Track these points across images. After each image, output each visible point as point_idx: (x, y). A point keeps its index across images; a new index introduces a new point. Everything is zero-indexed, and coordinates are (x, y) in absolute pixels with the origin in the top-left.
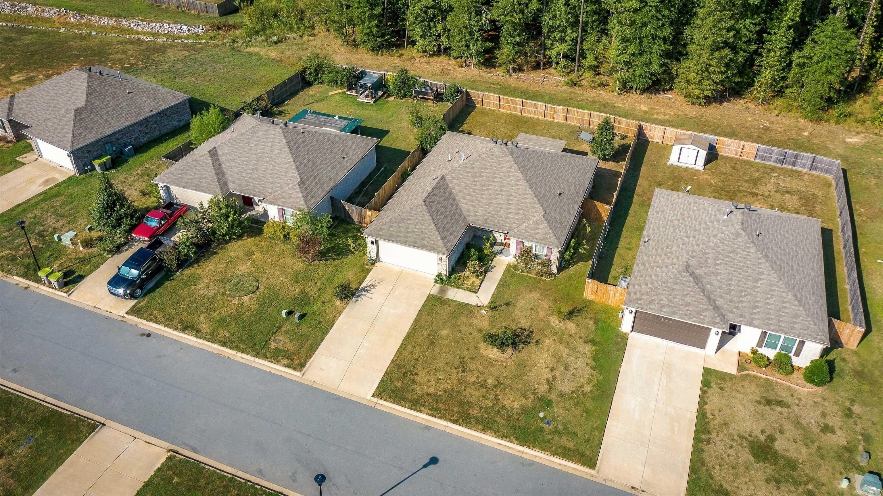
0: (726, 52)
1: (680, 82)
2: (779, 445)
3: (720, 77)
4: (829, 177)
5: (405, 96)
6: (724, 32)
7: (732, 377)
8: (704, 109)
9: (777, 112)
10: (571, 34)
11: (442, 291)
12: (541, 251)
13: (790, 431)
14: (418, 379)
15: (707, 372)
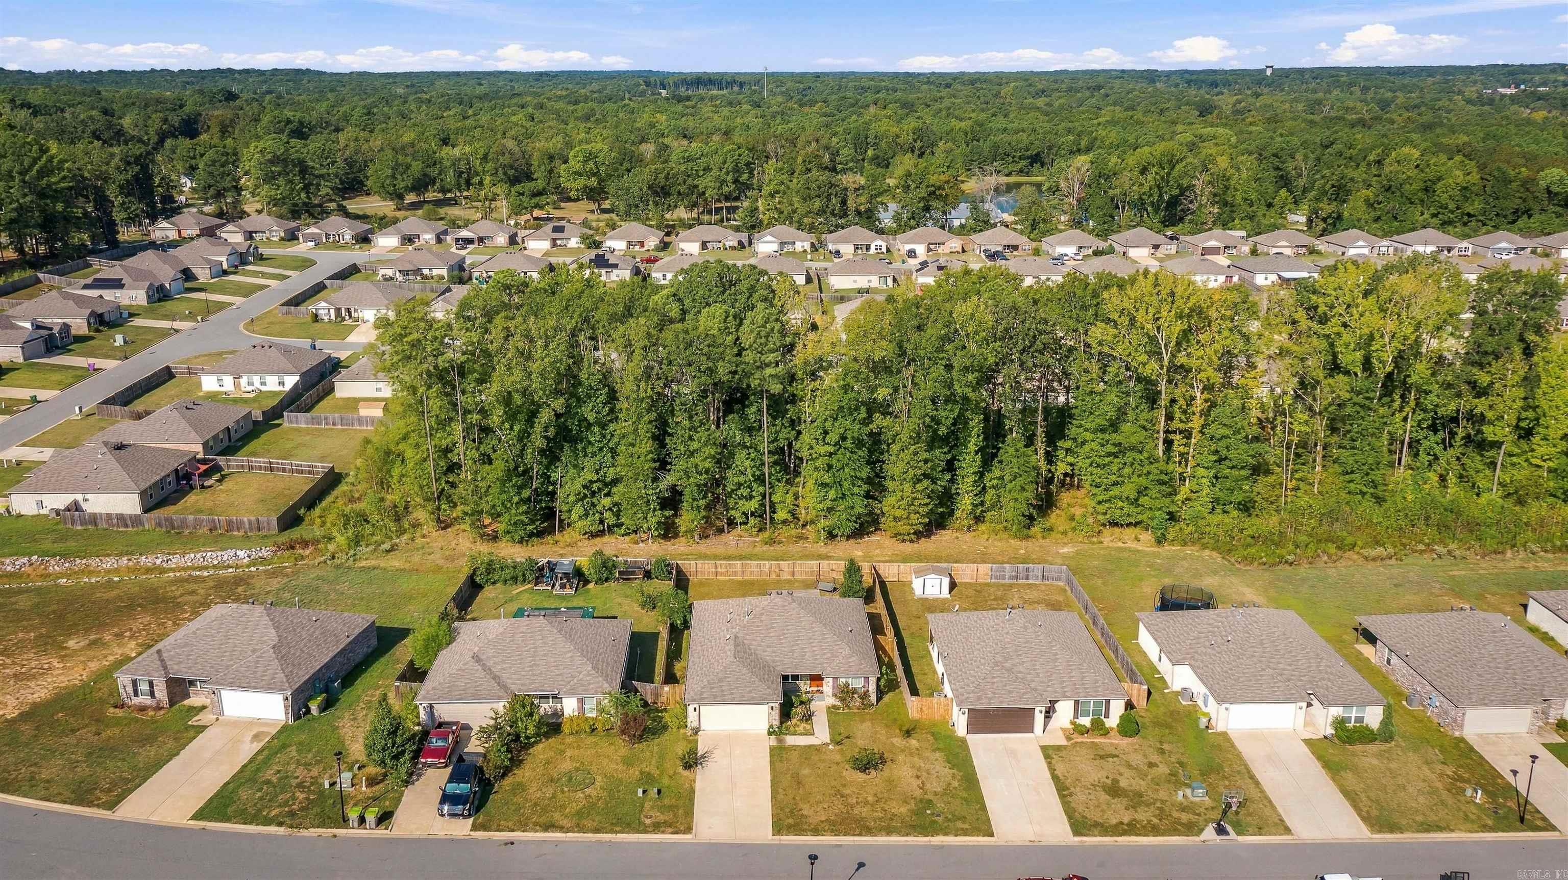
0: (926, 483)
1: (886, 522)
2: (1123, 783)
3: (926, 509)
4: (1061, 584)
5: (607, 580)
6: (922, 464)
7: (1065, 747)
8: (916, 545)
9: (986, 536)
10: (758, 489)
11: (780, 741)
12: (857, 684)
13: (1127, 773)
14: (805, 812)
15: (1044, 749)
